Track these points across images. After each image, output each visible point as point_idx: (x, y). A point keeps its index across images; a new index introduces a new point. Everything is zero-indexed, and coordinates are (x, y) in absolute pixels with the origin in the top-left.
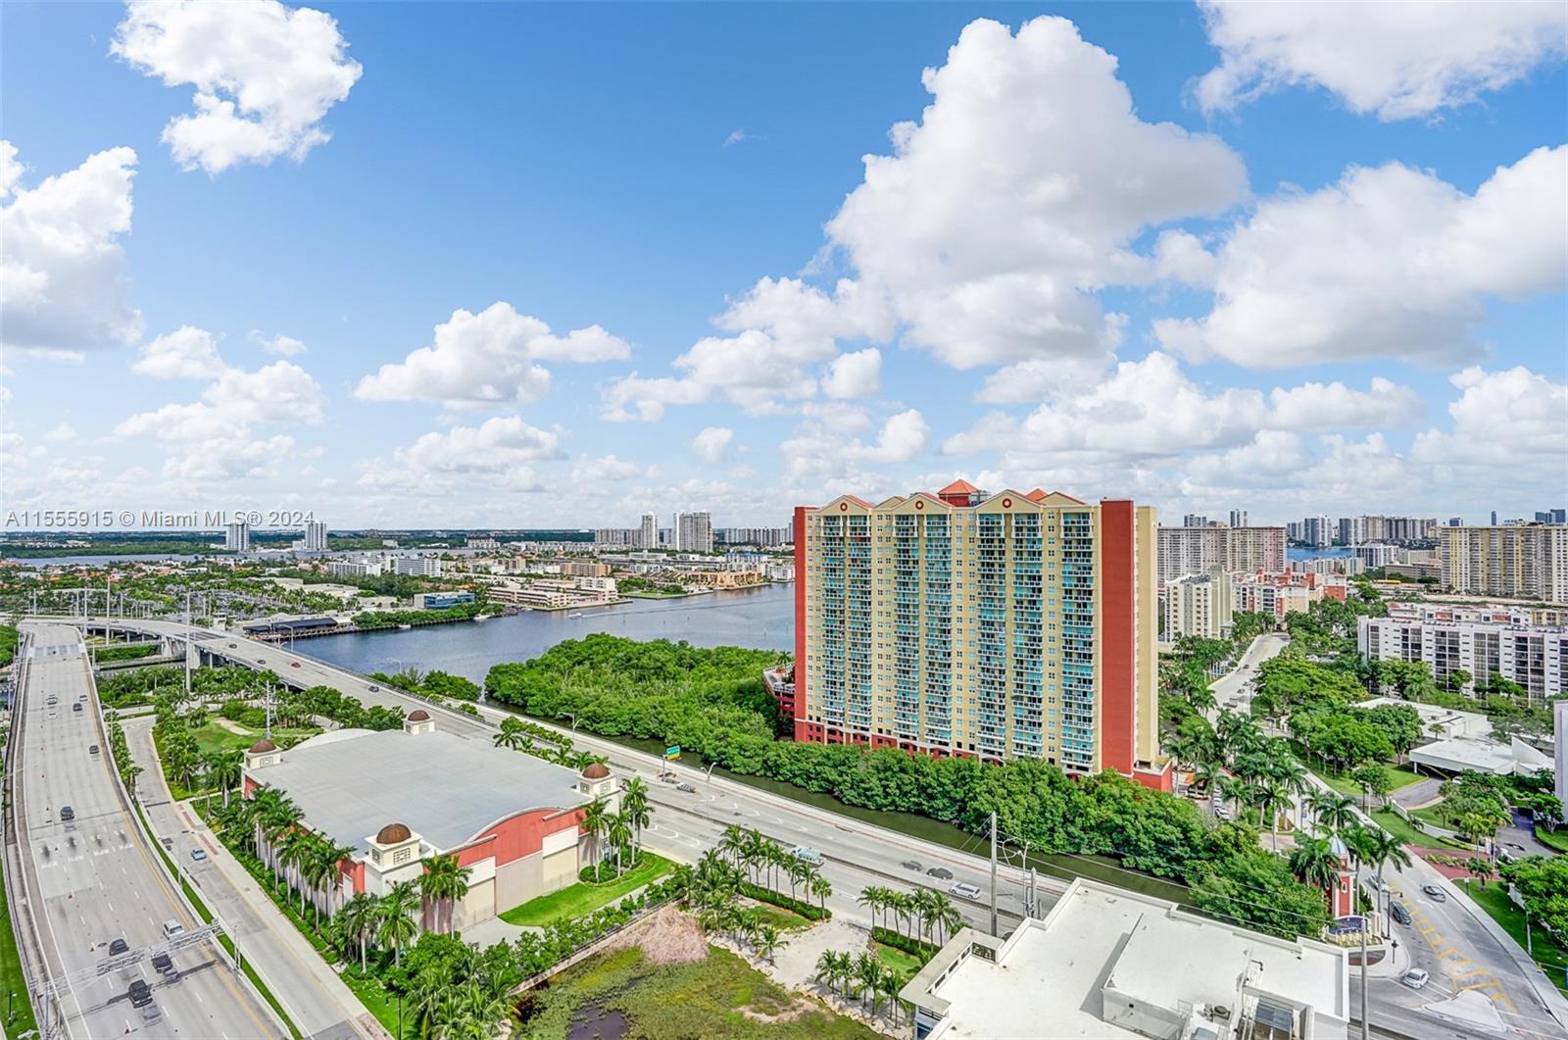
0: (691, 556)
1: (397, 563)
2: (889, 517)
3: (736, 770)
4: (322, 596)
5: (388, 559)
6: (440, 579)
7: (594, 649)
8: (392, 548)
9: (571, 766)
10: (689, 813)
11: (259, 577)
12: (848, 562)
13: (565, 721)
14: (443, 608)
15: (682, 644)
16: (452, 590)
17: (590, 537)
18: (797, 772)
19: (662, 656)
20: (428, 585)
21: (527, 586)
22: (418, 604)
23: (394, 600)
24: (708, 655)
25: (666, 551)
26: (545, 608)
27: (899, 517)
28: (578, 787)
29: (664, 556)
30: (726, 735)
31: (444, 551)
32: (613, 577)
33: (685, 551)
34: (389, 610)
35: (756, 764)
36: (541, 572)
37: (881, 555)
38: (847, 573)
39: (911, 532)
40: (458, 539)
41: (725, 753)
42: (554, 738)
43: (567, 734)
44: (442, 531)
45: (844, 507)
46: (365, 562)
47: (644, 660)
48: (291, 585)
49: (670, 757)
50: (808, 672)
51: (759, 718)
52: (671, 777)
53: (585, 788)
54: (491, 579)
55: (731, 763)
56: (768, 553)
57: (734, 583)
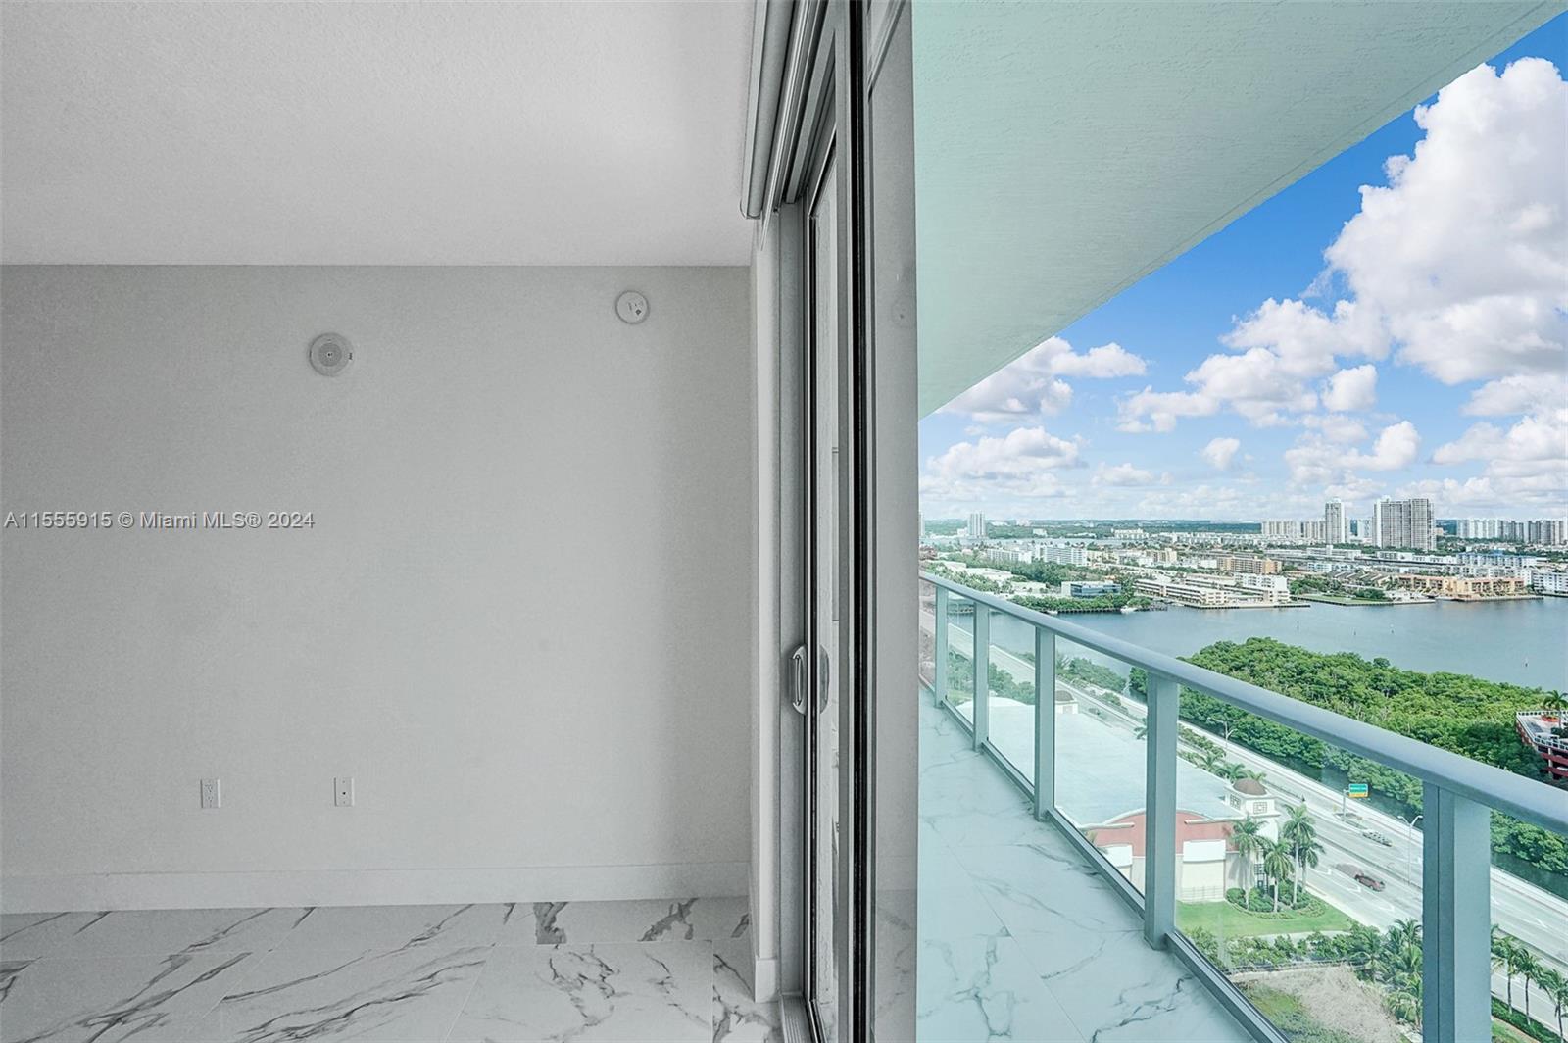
0: (1400, 554)
1: (1045, 551)
4: (982, 579)
5: (1038, 547)
6: (1086, 569)
7: (1256, 654)
8: (1041, 537)
9: (1221, 776)
11: (933, 559)
13: (1216, 729)
14: (1089, 597)
15: (1379, 662)
16: (1099, 580)
17: (1257, 528)
19: (1348, 674)
20: (1075, 574)
21: (1179, 580)
22: (1065, 592)
23: (1043, 586)
24: (1420, 681)
25: (1361, 547)
26: (1198, 605)
28: (1227, 799)
29: (1358, 553)
31: (1091, 541)
32: (1284, 575)
33: (1390, 548)
34: (1039, 596)
36: (1194, 566)
40: (1104, 530)
42: (1202, 744)
43: (1218, 741)
44: (1089, 521)
46: (1017, 549)
47: (1322, 675)
48: (958, 568)
49: (1356, 794)
52: (1354, 819)
53: (1237, 802)
54: (1138, 571)
56: (1539, 554)
57: (1470, 592)
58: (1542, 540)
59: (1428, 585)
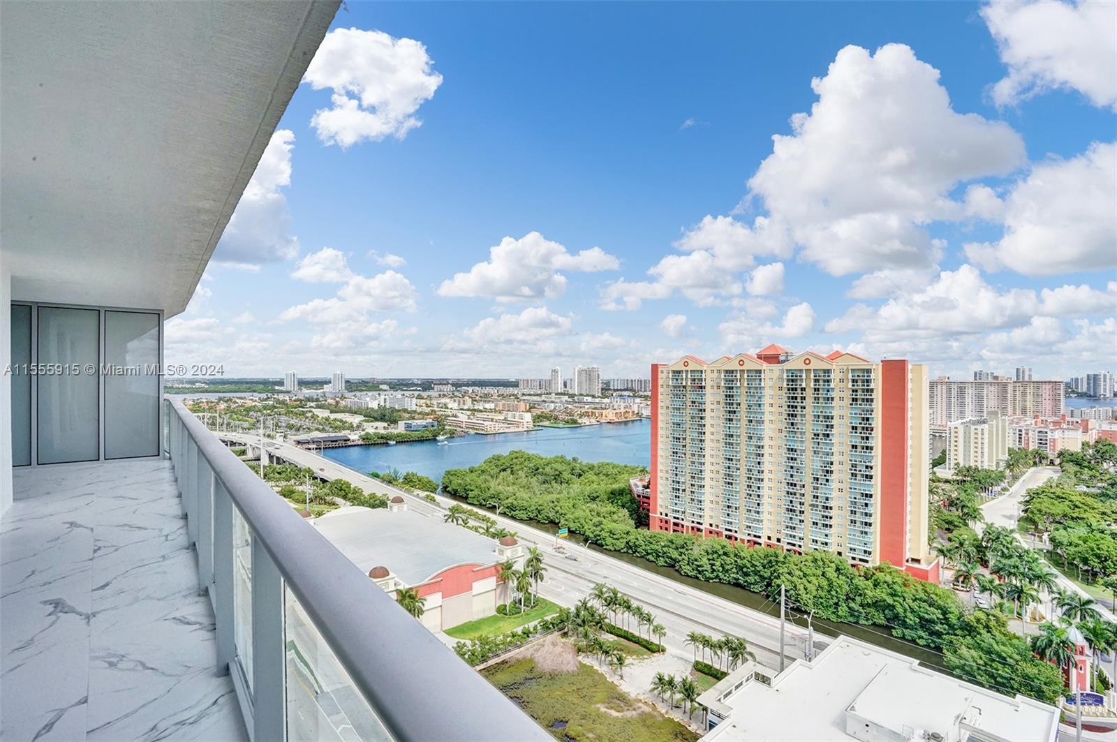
0: (585, 398)
1: (388, 400)
2: (719, 371)
3: (607, 547)
4: (341, 421)
5: (383, 397)
6: (415, 412)
7: (514, 460)
8: (385, 390)
9: (494, 537)
10: (572, 574)
11: (304, 408)
12: (689, 403)
13: (493, 509)
14: (416, 431)
15: (574, 459)
16: (423, 419)
17: (515, 385)
18: (649, 551)
19: (560, 467)
20: (407, 415)
21: (472, 417)
22: (400, 428)
23: (386, 425)
24: (592, 468)
25: (567, 394)
26: (483, 432)
27: (727, 372)
28: (497, 551)
29: (566, 398)
30: (601, 523)
31: (418, 393)
32: (530, 412)
33: (581, 395)
34: (382, 432)
35: (621, 544)
36: (481, 408)
37: (712, 398)
38: (688, 411)
39: (735, 382)
40: (427, 385)
41: (599, 536)
42: (484, 519)
43: (492, 516)
44: (418, 379)
45: (686, 363)
46: (368, 399)
47: (548, 469)
48: (322, 414)
49: (561, 536)
50: (659, 481)
51: (625, 513)
52: (561, 550)
53: (501, 552)
54: (448, 412)
55: (604, 543)
56: (640, 397)
57: (614, 418)
58: (643, 390)
59: (597, 415)
